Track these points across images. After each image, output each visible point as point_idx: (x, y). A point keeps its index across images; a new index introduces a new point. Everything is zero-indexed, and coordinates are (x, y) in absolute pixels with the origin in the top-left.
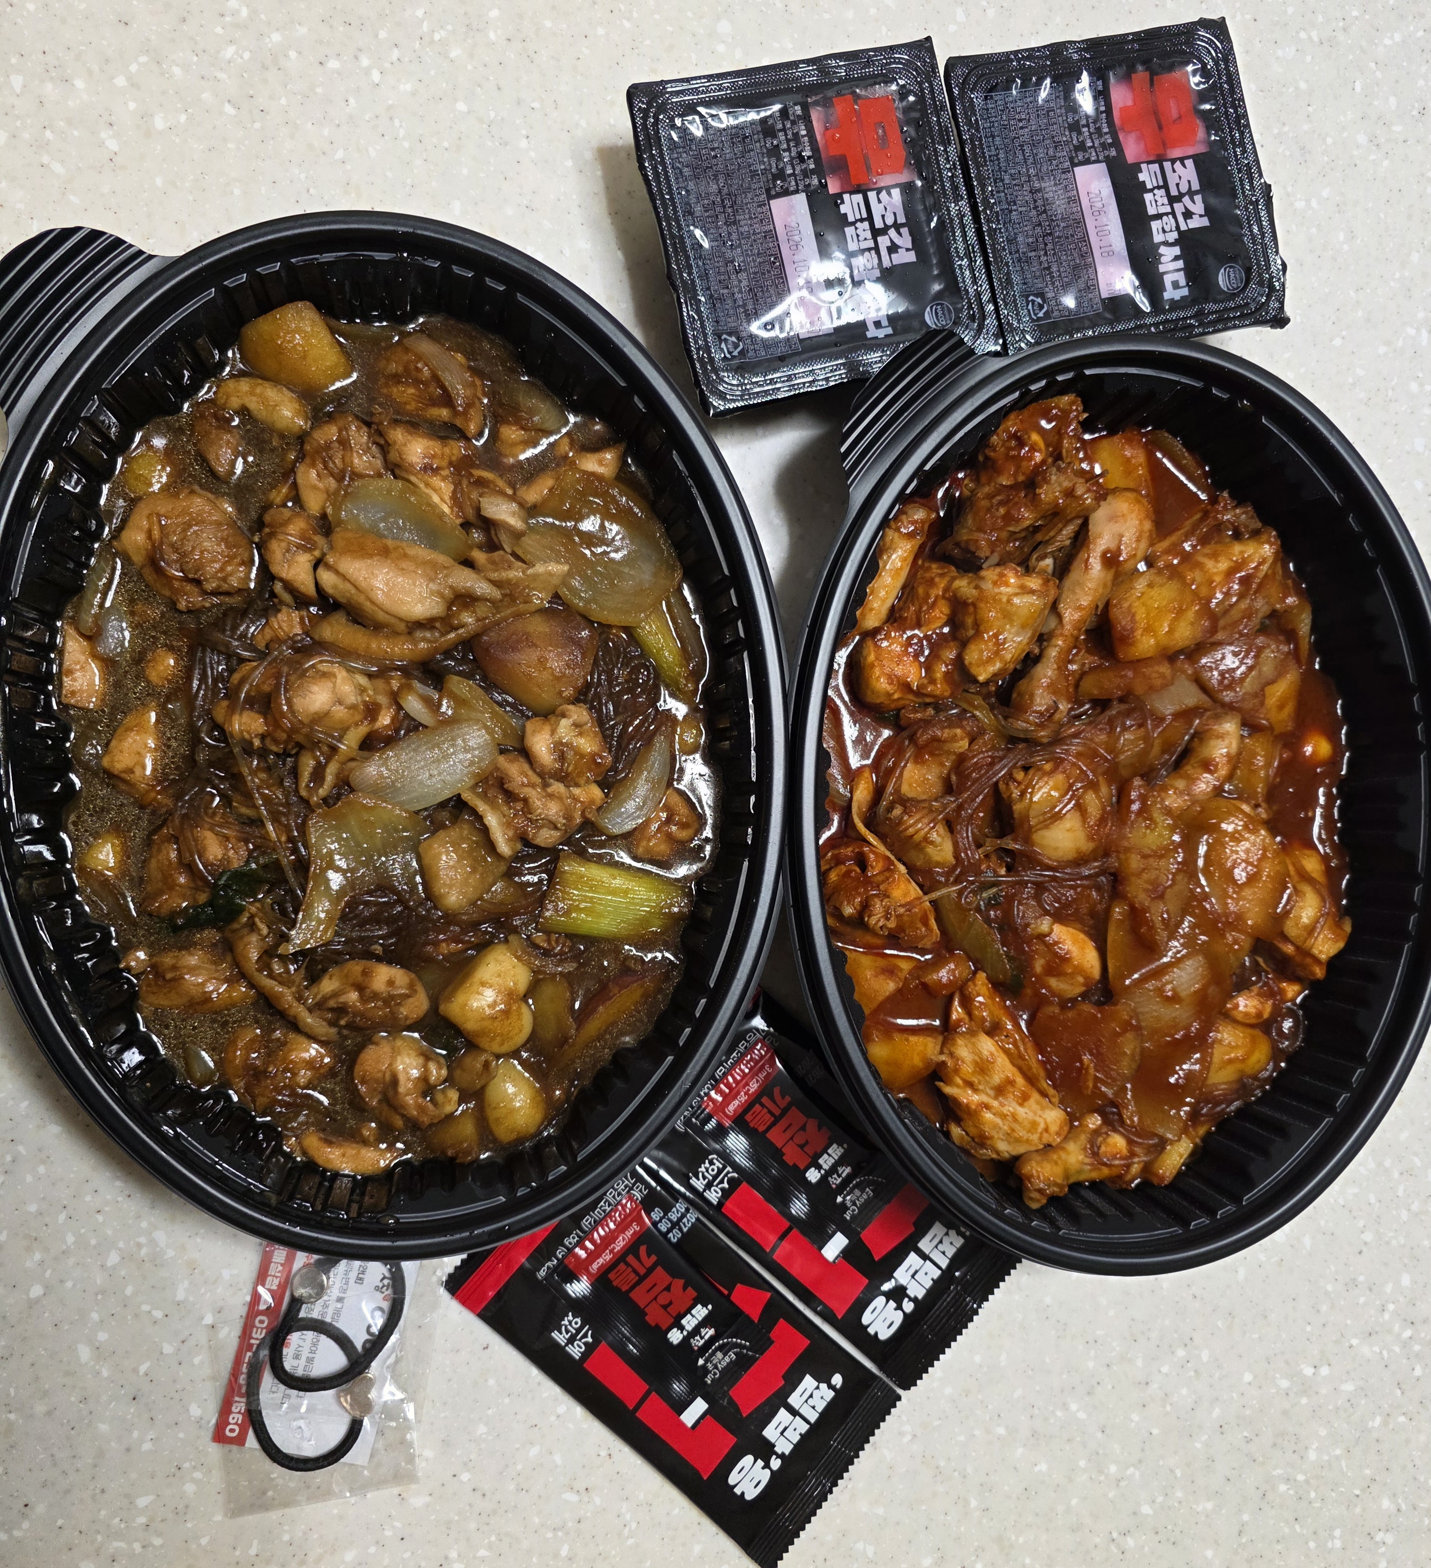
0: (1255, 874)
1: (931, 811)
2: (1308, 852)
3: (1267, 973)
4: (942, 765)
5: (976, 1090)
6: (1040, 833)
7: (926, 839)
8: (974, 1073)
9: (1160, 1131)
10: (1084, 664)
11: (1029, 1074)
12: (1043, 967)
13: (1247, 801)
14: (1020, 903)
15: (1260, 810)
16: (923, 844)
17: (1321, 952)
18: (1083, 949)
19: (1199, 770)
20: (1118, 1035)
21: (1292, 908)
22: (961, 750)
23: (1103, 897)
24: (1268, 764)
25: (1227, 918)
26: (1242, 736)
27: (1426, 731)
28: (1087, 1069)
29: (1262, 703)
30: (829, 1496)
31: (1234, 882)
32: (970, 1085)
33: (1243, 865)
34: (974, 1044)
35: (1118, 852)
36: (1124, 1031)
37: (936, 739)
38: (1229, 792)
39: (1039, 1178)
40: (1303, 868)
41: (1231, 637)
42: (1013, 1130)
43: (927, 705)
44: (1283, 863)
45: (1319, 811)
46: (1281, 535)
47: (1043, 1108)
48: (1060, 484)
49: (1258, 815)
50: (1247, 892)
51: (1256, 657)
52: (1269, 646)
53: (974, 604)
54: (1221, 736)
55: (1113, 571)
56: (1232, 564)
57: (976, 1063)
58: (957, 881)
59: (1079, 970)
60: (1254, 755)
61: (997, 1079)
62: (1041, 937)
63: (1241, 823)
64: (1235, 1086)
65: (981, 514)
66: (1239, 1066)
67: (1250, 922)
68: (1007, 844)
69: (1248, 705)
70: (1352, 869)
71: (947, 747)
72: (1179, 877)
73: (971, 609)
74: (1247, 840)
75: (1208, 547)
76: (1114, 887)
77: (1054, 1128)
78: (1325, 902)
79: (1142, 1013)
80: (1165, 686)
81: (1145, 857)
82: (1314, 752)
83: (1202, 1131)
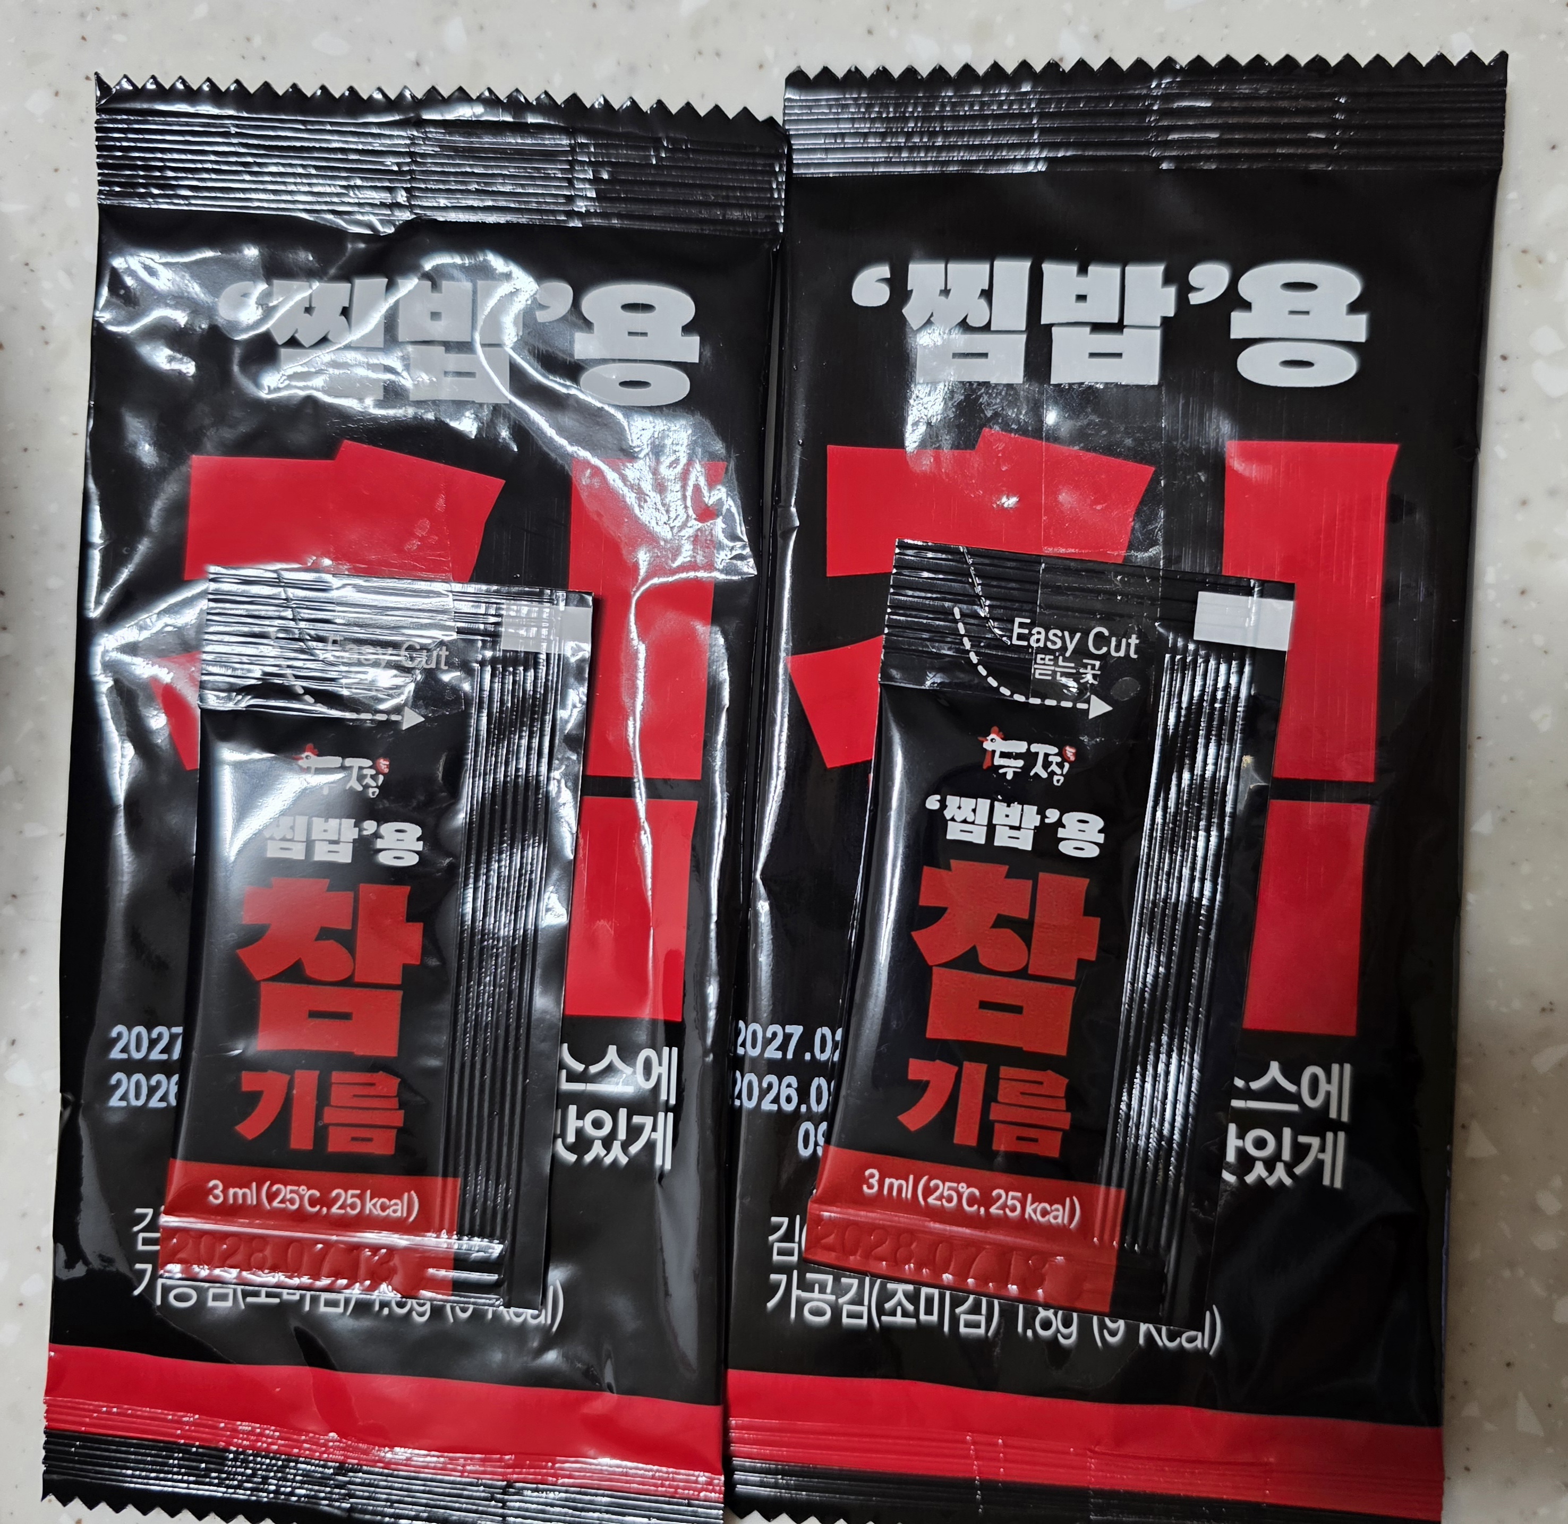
30: (1183, 60)
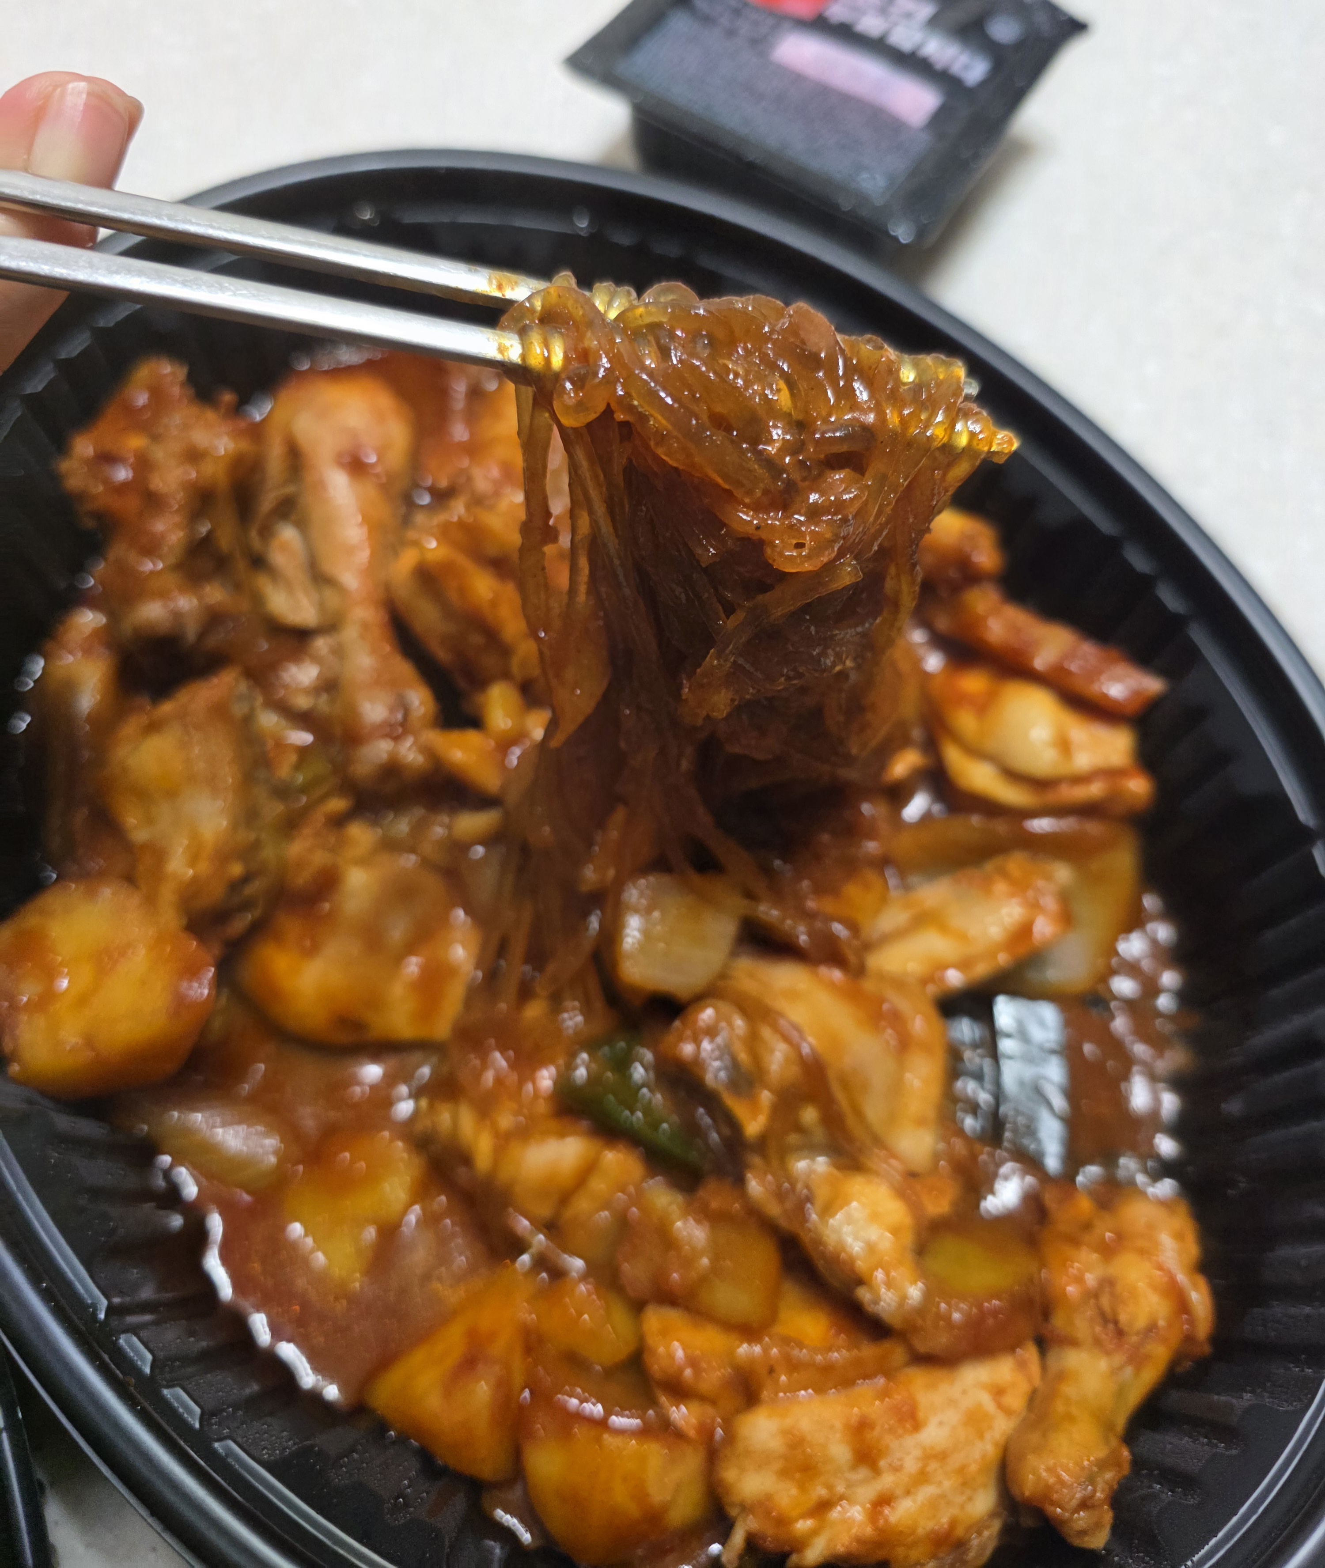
5: (840, 1503)
8: (802, 1488)
32: (822, 1507)
39: (1061, 1482)
42: (961, 1470)
57: (784, 1473)
61: (840, 1451)
77: (1012, 1383)
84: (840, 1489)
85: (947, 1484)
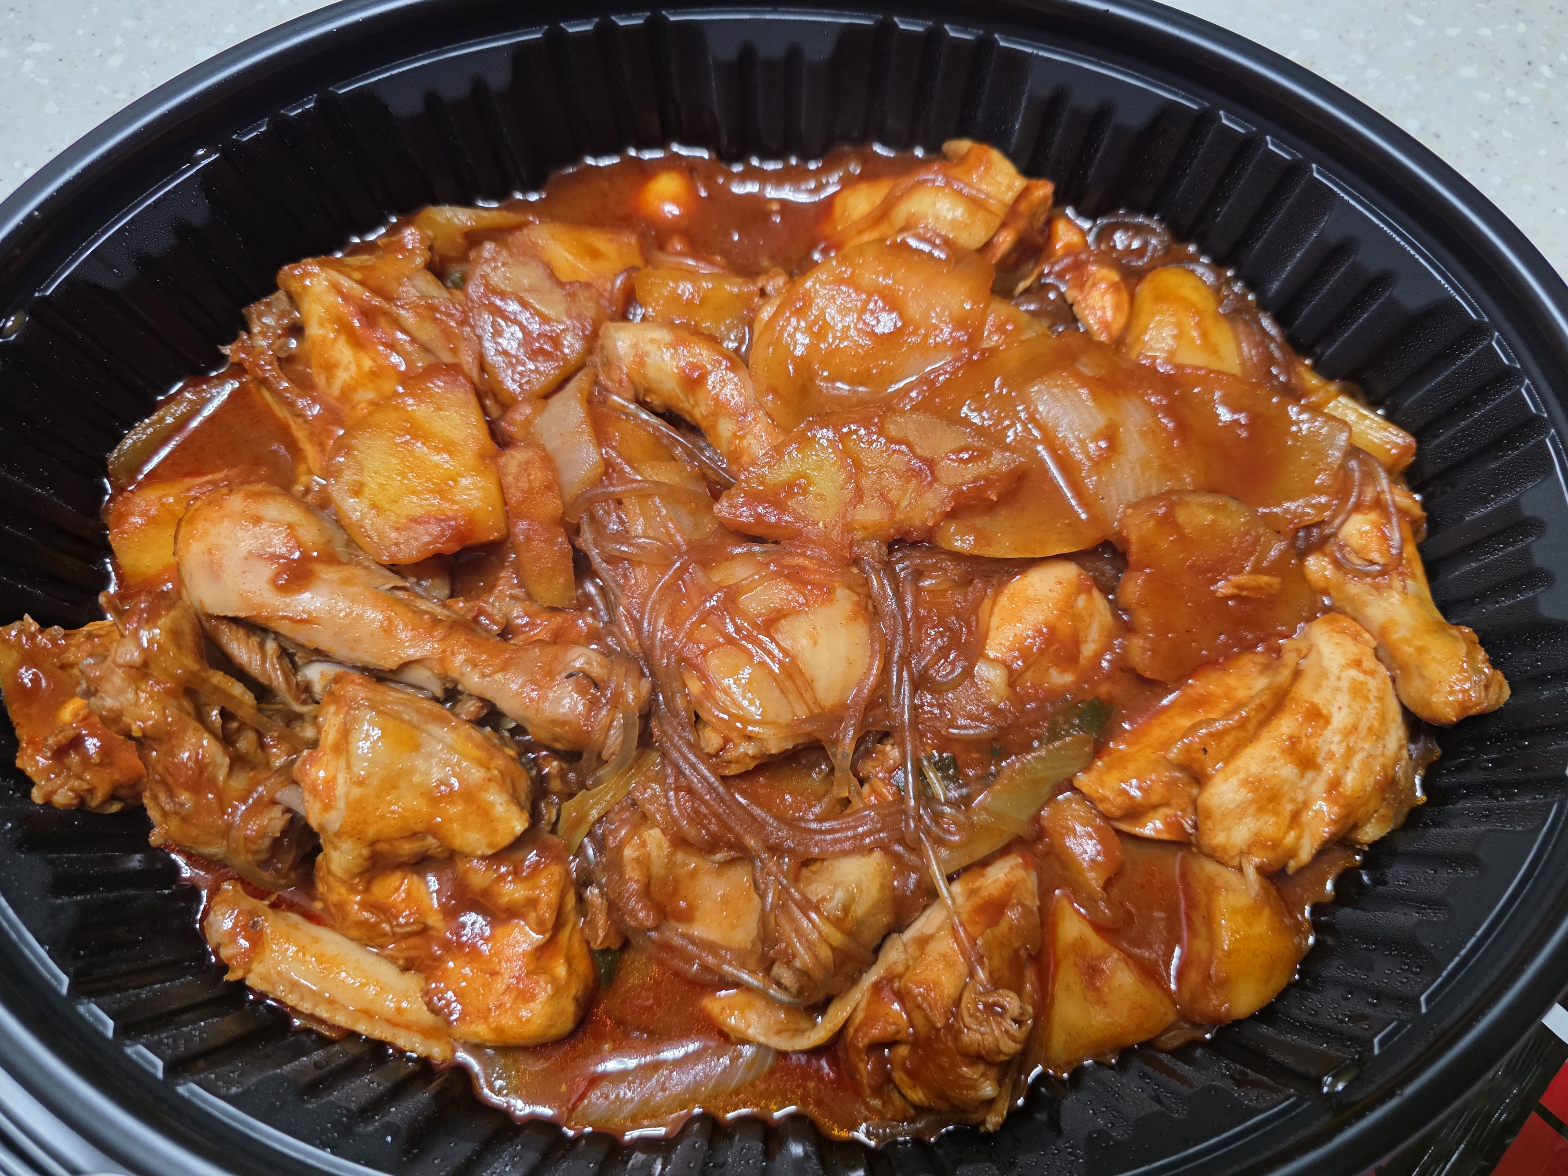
0: (883, 297)
1: (784, 907)
2: (838, 209)
3: (1041, 275)
4: (694, 874)
5: (1306, 805)
6: (821, 694)
7: (837, 923)
8: (1276, 813)
9: (1335, 455)
10: (512, 597)
11: (1270, 706)
12: (1063, 672)
13: (755, 310)
14: (952, 724)
15: (769, 288)
16: (849, 923)
17: (1010, 188)
18: (1028, 602)
19: (701, 396)
20: (1182, 537)
21: (939, 235)
22: (666, 844)
23: (934, 567)
24: (692, 275)
25: (962, 344)
26: (644, 318)
27: (628, 10)
28: (1241, 587)
29: (588, 285)
31: (898, 332)
32: (1295, 818)
33: (868, 317)
34: (1225, 815)
35: (851, 544)
36: (1176, 527)
37: (646, 891)
38: (741, 342)
40: (864, 218)
41: (469, 340)
42: (1368, 730)
43: (581, 899)
44: (861, 250)
45: (771, 193)
46: (296, 258)
47: (1324, 674)
48: (121, 691)
49: (778, 291)
50: (915, 310)
51: (503, 295)
52: (484, 277)
53: (373, 843)
54: (641, 360)
55: (318, 568)
56: (342, 338)
57: (1261, 810)
58: (915, 848)
59: (1067, 608)
60: (675, 298)
61: (1288, 771)
62: (1013, 678)
63: (794, 321)
64: (1240, 328)
65: (194, 832)
66: (1209, 322)
67: (968, 307)
68: (845, 756)
69: (590, 310)
70: (864, 140)
71: (658, 869)
72: (892, 429)
73: (383, 847)
74: (823, 312)
75: (316, 379)
76: (914, 545)
77: (1352, 649)
78: (925, 181)
79: (1137, 490)
80: (548, 461)
81: (859, 496)
82: (675, 201)
83: (1313, 381)
84: (1300, 797)
85: (1367, 746)
